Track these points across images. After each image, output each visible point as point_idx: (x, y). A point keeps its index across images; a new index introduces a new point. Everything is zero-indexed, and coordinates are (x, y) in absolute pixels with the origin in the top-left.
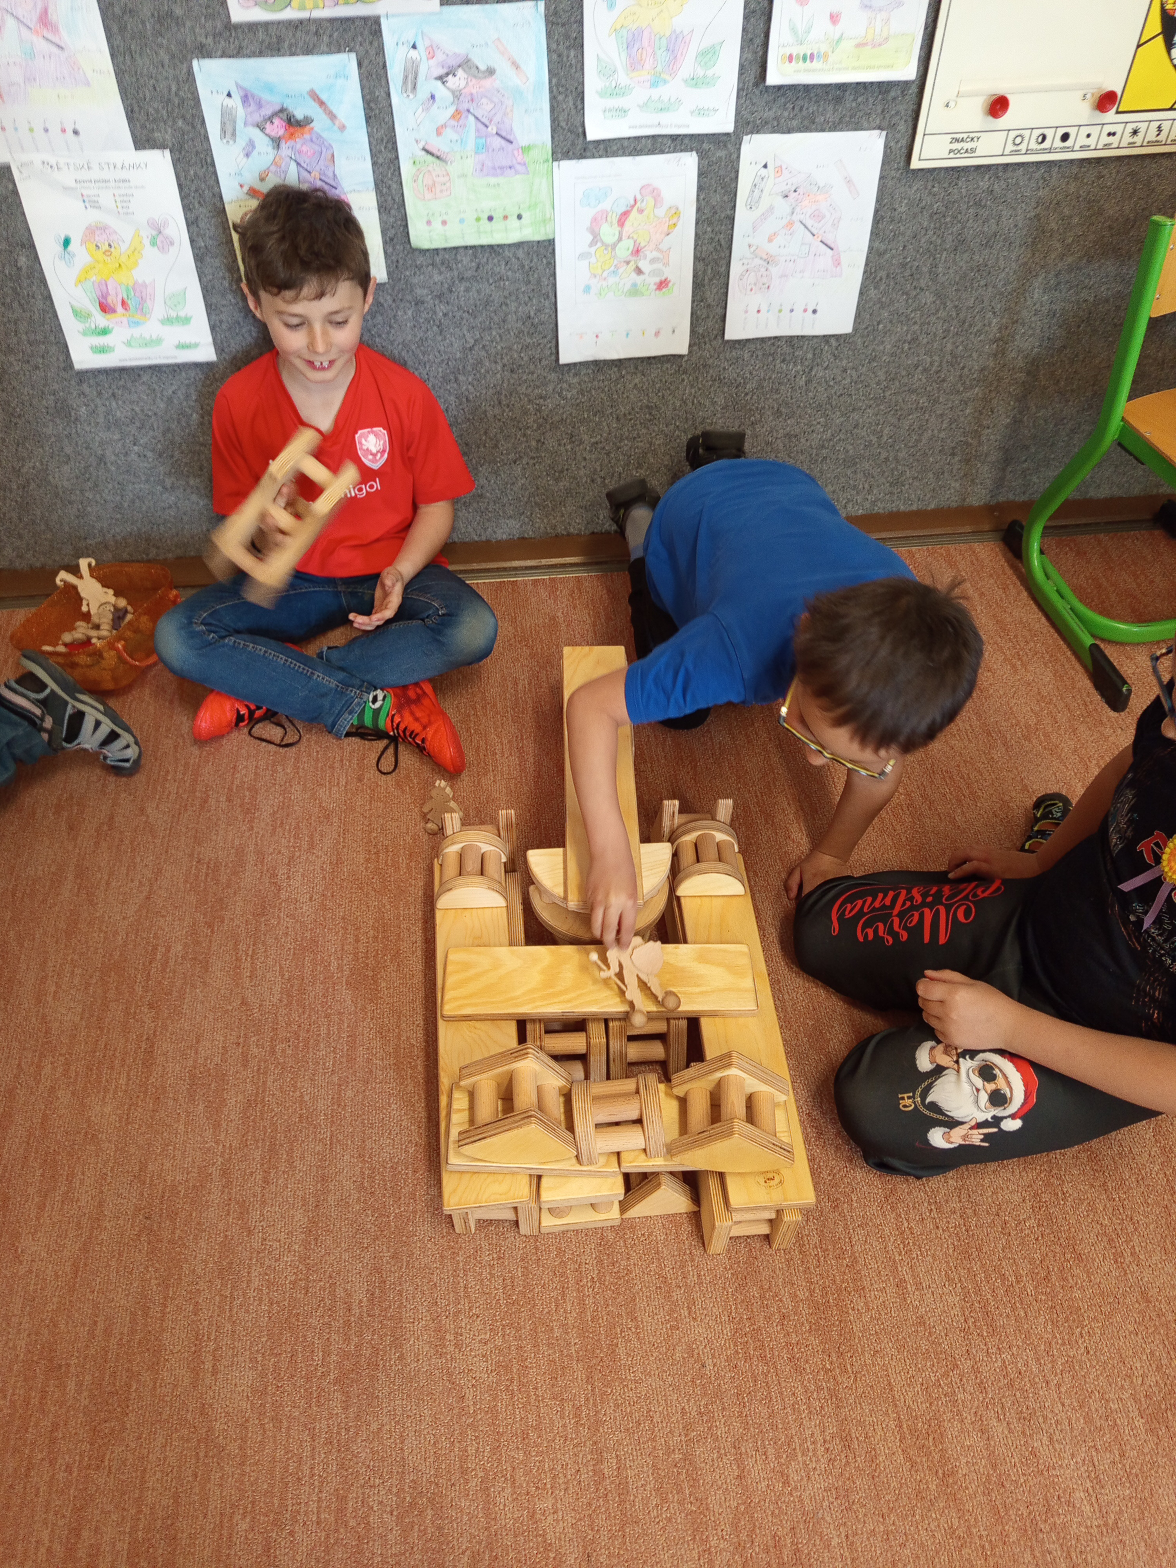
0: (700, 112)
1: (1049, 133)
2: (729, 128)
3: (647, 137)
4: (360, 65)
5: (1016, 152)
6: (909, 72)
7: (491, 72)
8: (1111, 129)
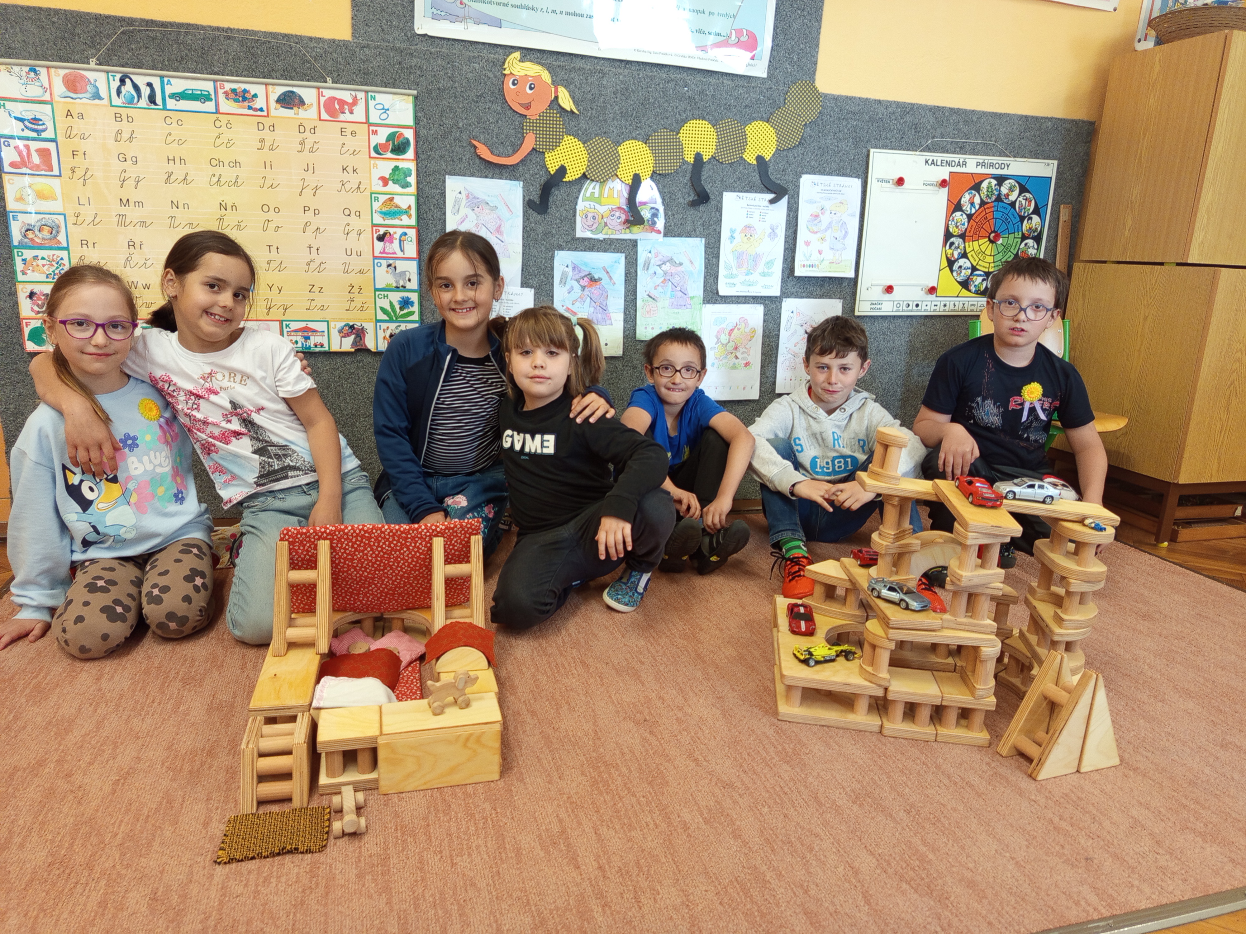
0: (766, 287)
1: (911, 303)
2: (778, 294)
3: (743, 297)
4: (626, 258)
5: (898, 311)
6: (852, 275)
7: (681, 264)
8: (936, 303)
